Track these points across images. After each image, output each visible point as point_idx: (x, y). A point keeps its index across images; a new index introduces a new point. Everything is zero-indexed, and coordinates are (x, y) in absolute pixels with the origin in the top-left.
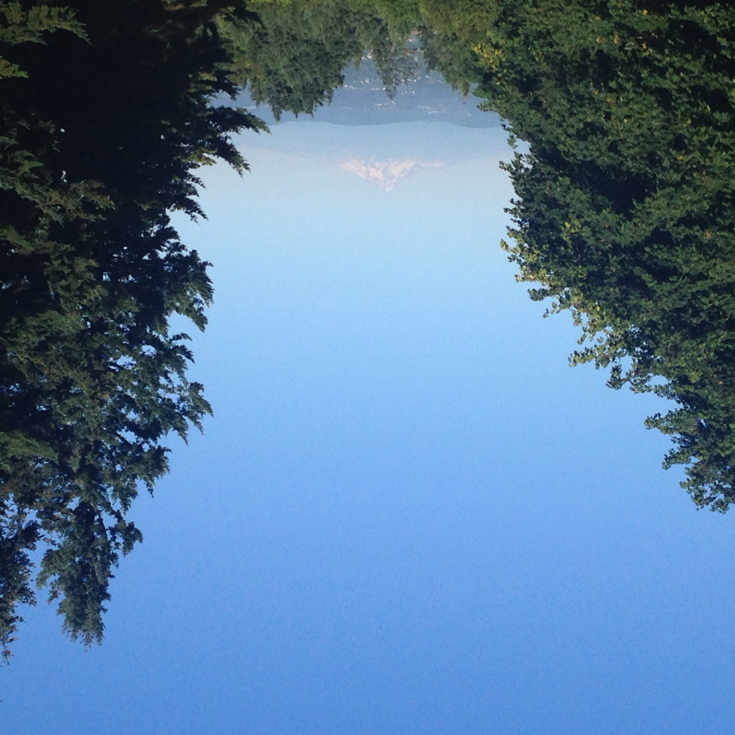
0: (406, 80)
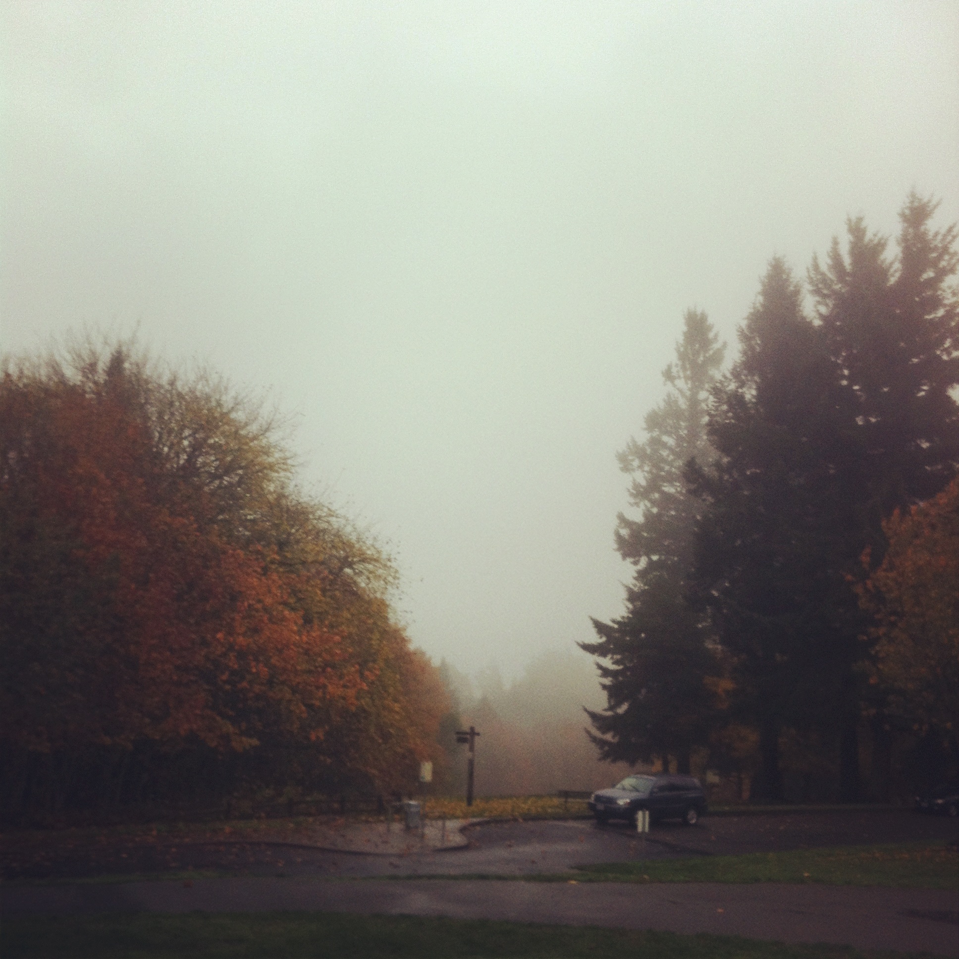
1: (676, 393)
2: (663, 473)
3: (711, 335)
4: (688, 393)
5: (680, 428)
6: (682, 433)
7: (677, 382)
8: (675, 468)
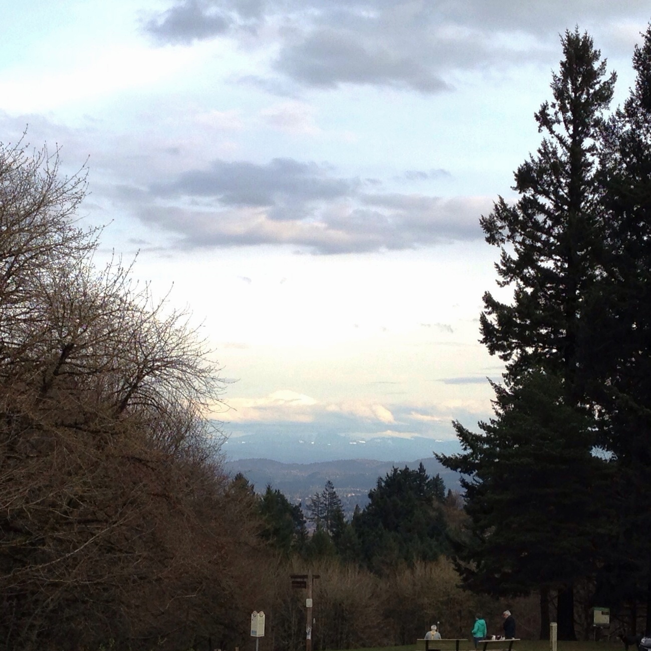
0: (318, 497)
1: (555, 141)
2: (539, 244)
3: (596, 65)
4: (569, 141)
5: (561, 187)
6: (561, 193)
7: (555, 127)
8: (554, 237)
